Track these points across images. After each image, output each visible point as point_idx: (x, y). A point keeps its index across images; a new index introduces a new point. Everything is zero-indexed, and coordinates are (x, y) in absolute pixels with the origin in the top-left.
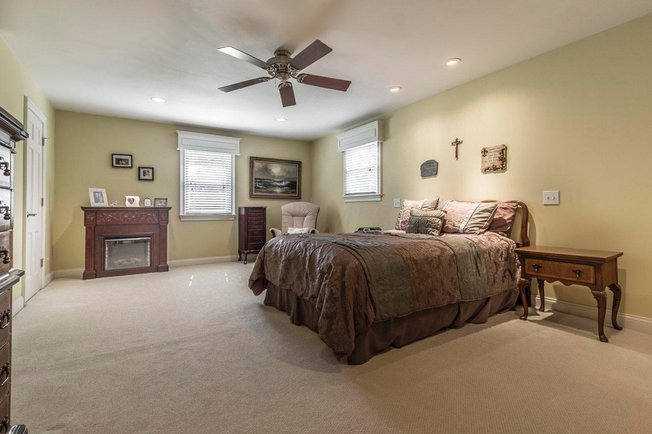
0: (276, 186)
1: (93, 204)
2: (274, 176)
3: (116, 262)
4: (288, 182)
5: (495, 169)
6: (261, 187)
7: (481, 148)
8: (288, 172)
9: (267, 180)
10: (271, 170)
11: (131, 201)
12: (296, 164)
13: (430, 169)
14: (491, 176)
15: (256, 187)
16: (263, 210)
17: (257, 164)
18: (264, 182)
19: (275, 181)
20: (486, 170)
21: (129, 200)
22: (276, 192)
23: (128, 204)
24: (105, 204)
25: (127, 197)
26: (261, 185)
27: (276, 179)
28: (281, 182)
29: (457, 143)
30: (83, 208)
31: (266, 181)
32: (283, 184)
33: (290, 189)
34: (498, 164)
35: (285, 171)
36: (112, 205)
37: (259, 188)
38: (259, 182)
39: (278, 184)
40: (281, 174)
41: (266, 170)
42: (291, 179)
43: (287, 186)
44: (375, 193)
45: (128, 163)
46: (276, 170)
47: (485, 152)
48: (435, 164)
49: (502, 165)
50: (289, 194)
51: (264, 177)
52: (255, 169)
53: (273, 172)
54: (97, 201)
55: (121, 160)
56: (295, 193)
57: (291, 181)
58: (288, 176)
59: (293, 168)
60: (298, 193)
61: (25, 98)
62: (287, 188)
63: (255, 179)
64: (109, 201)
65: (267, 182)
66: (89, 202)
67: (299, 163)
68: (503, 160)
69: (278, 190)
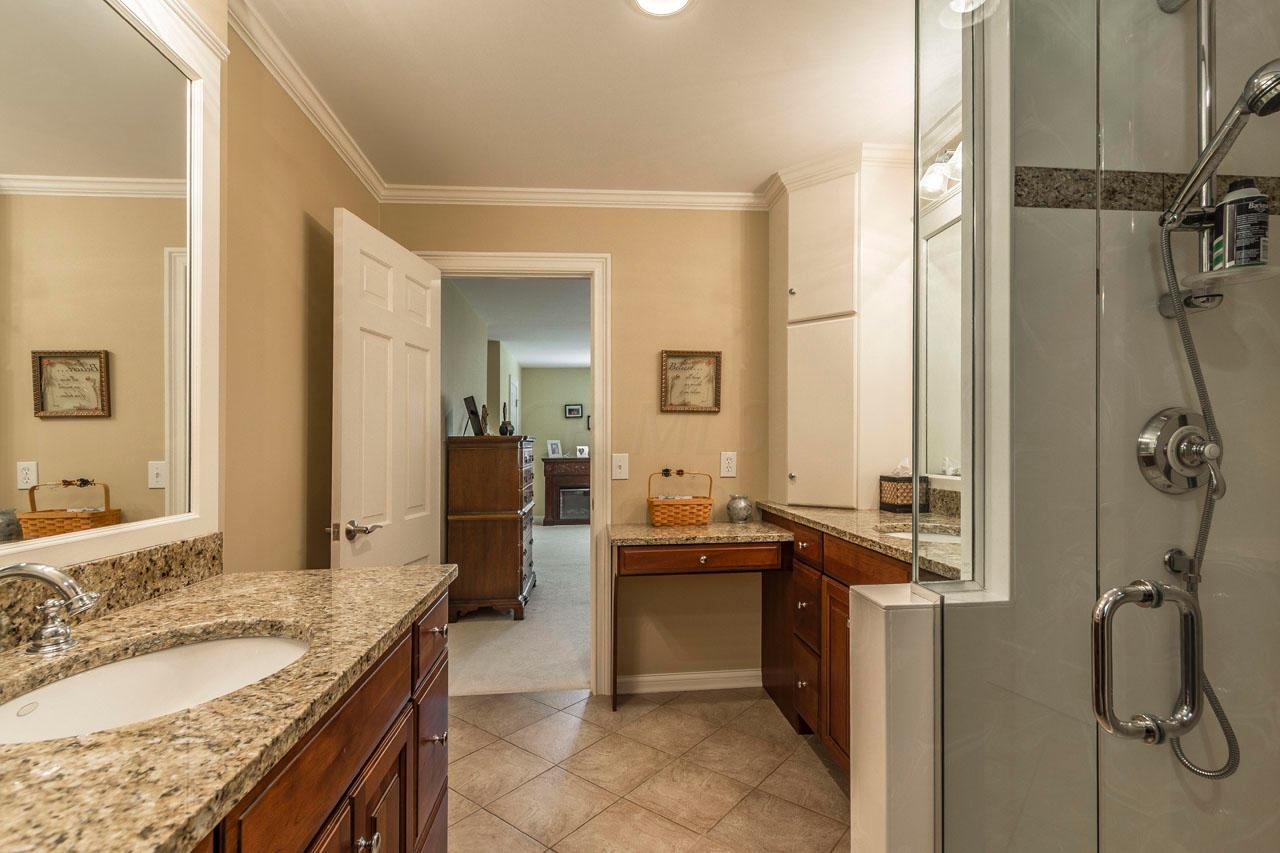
1: (551, 456)
3: (569, 512)
11: (581, 451)
21: (580, 450)
23: (579, 455)
24: (559, 455)
25: (578, 447)
30: (543, 460)
36: (566, 456)
45: (578, 413)
54: (553, 452)
55: (573, 410)
61: (510, 376)
64: (563, 454)
66: (547, 454)
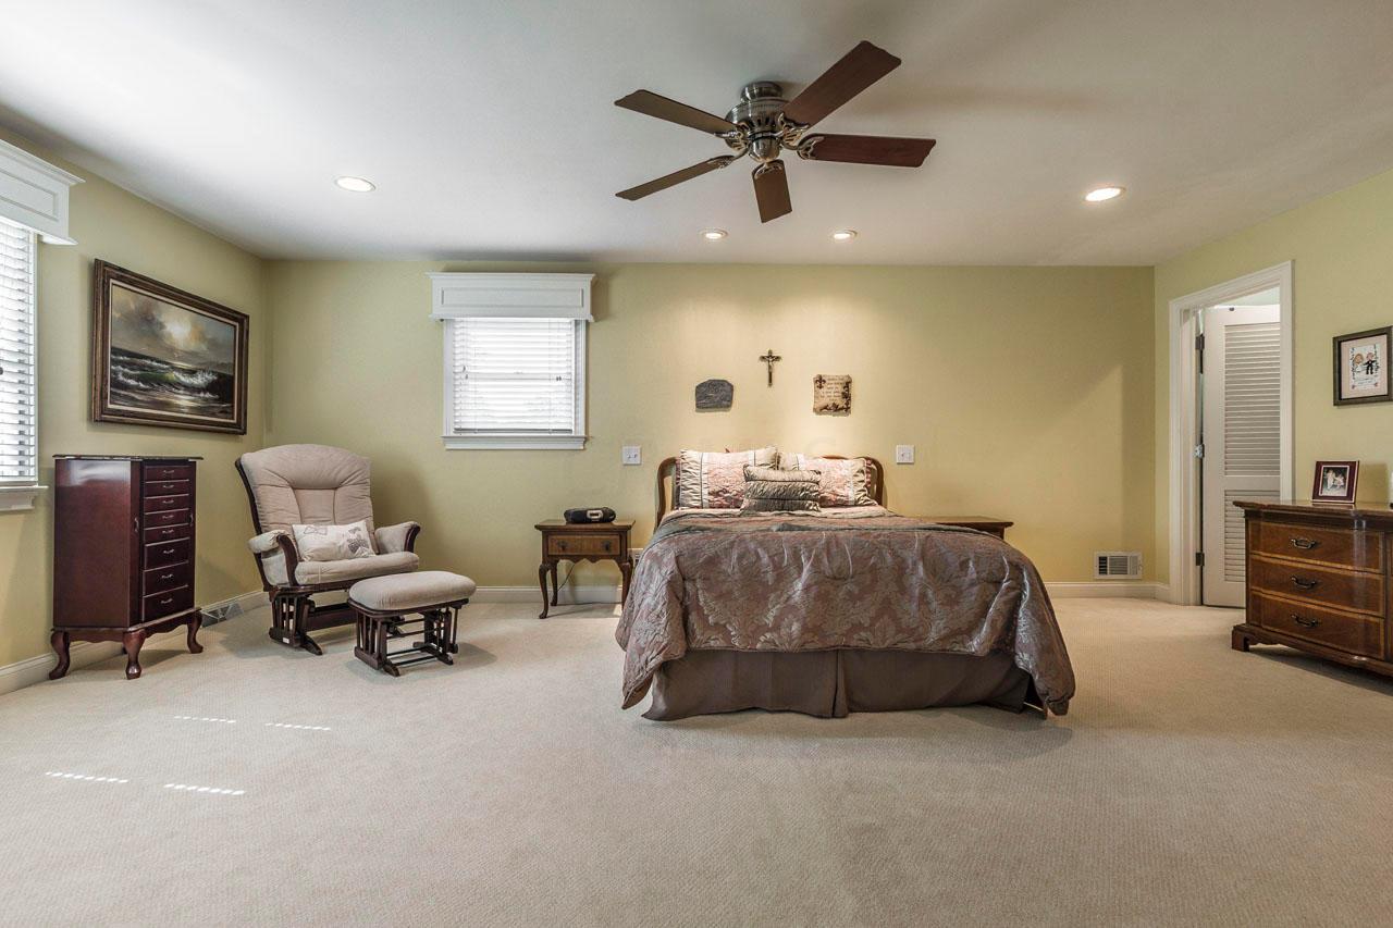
0: (176, 385)
2: (171, 350)
4: (210, 377)
5: (836, 409)
6: (132, 382)
7: (815, 375)
8: (213, 344)
9: (152, 359)
10: (162, 326)
12: (235, 319)
13: (714, 395)
14: (828, 418)
15: (117, 384)
16: (187, 467)
17: (120, 296)
18: (142, 367)
19: (174, 368)
20: (823, 410)
22: (178, 406)
26: (131, 377)
27: (180, 359)
28: (192, 373)
29: (771, 358)
31: (148, 362)
32: (199, 380)
33: (215, 400)
34: (841, 403)
35: (201, 337)
37: (126, 387)
38: (124, 364)
39: (183, 379)
40: (193, 346)
41: (147, 323)
42: (218, 366)
43: (210, 388)
44: (570, 431)
46: (179, 328)
47: (820, 381)
48: (728, 388)
49: (847, 404)
50: (213, 415)
51: (143, 349)
52: (114, 314)
53: (170, 334)
56: (227, 413)
57: (220, 376)
58: (212, 357)
59: (224, 332)
60: (239, 414)
62: (208, 395)
63: (115, 351)
65: (151, 367)
67: (239, 319)
68: (847, 396)
69: (184, 401)
